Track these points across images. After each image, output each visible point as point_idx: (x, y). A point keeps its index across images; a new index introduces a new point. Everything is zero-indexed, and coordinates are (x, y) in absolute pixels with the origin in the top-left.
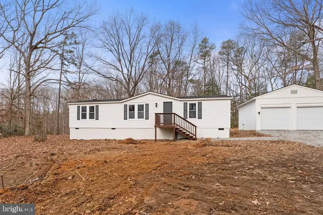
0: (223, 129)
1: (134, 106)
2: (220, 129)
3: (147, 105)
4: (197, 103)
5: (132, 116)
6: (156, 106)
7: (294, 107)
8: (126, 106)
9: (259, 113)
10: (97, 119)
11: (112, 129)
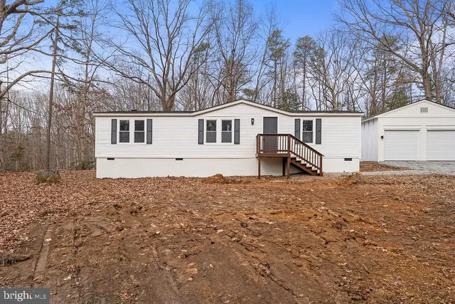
0: (350, 159)
1: (215, 121)
2: (346, 159)
3: (237, 121)
4: (314, 120)
5: (212, 139)
6: (253, 123)
7: (424, 130)
8: (201, 122)
9: (382, 137)
10: (150, 142)
11: (177, 159)
